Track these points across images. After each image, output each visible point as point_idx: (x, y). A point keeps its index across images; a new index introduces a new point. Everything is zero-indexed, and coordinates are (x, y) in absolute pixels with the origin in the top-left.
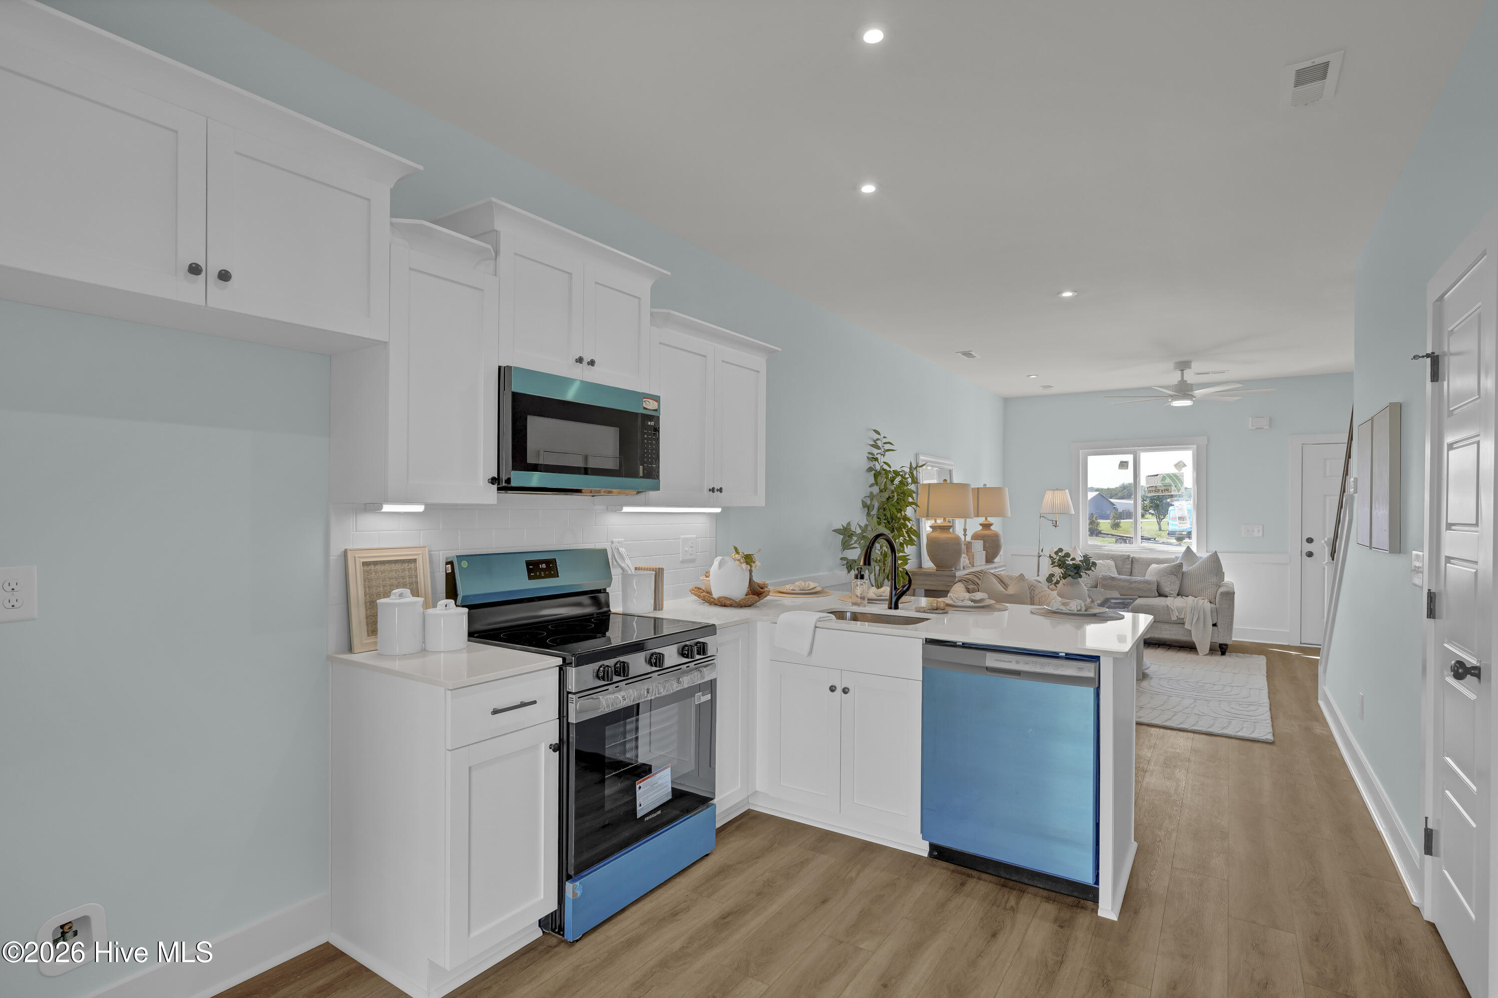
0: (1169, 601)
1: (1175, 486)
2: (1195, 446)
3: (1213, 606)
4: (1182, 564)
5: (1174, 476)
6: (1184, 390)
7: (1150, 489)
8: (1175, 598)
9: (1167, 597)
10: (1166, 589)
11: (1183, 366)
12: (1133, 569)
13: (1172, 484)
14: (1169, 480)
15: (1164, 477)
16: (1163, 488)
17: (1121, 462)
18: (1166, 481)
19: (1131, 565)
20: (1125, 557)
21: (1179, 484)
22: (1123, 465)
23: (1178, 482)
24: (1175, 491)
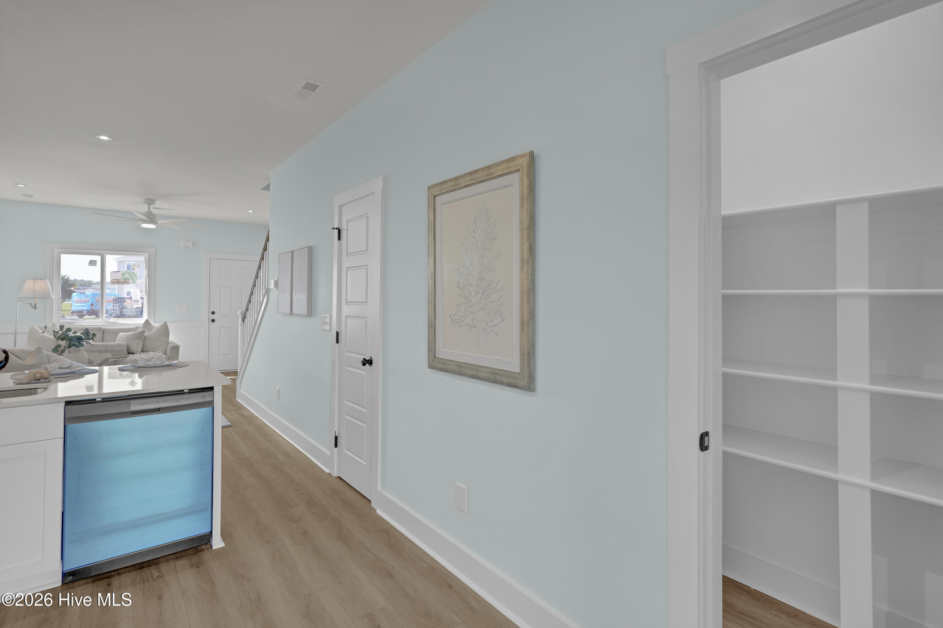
0: (137, 356)
1: (132, 280)
2: (147, 254)
3: (166, 356)
4: (145, 331)
5: (132, 273)
6: (151, 218)
7: (113, 281)
8: (140, 354)
9: (134, 354)
10: (133, 349)
11: (150, 202)
12: (104, 337)
13: (130, 277)
14: (128, 275)
15: (124, 273)
16: (123, 281)
17: (91, 261)
18: (126, 276)
19: (102, 334)
20: (98, 329)
21: (135, 278)
22: (92, 263)
23: (134, 277)
24: (131, 283)
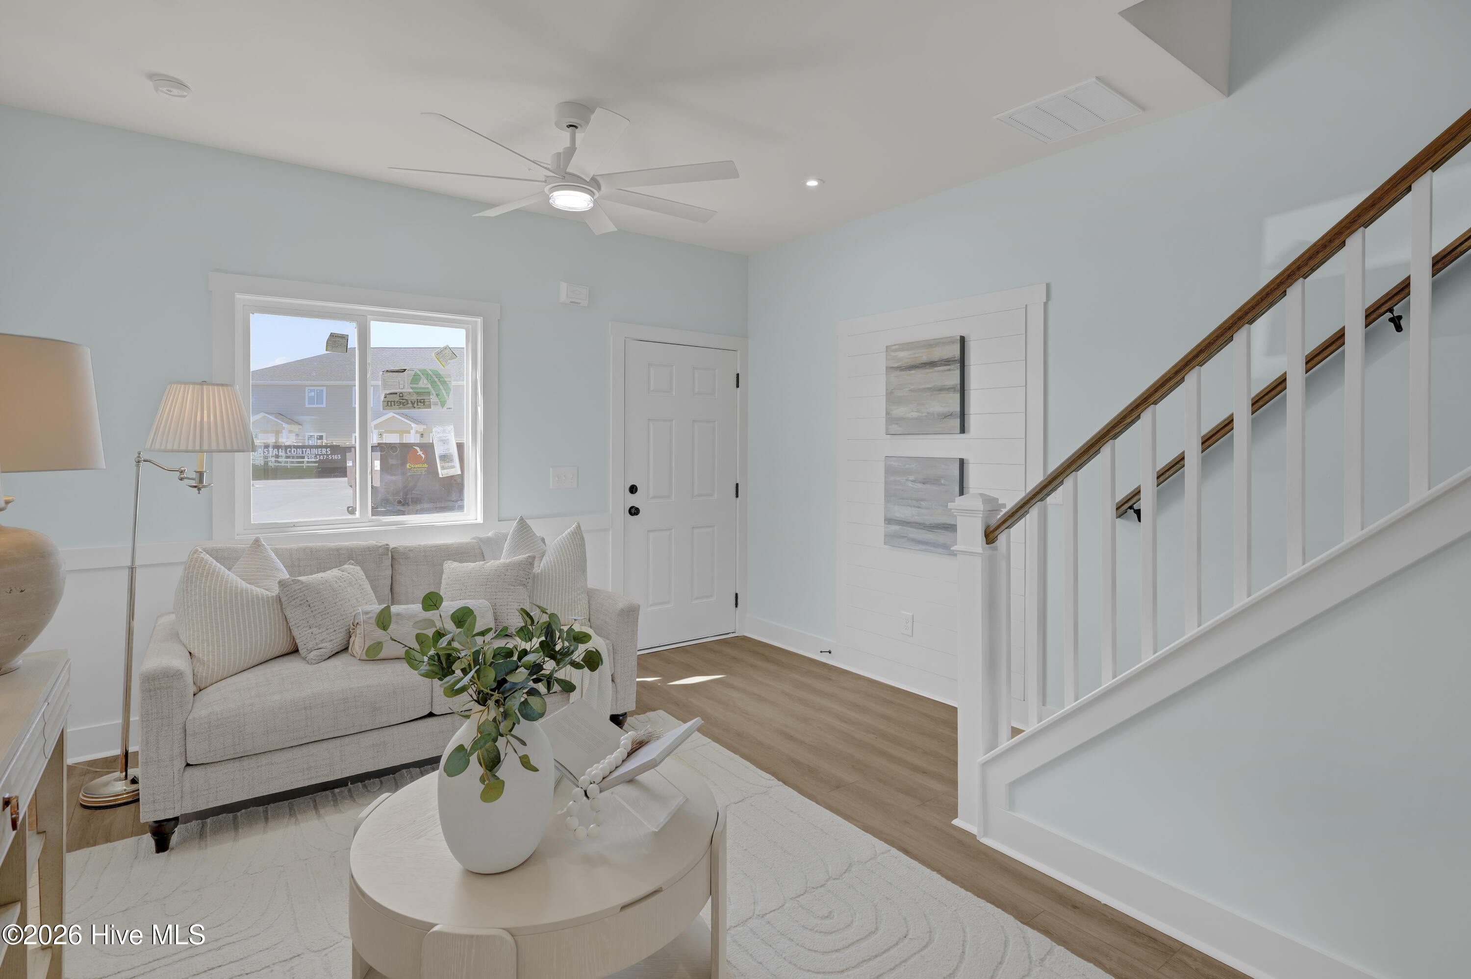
2: (479, 320)
3: (608, 642)
7: (388, 398)
12: (396, 576)
13: (433, 391)
14: (425, 381)
15: (416, 375)
16: (415, 398)
17: (332, 335)
18: (420, 385)
19: (391, 567)
20: (381, 551)
21: (443, 391)
22: (335, 342)
23: (441, 387)
24: (436, 404)
